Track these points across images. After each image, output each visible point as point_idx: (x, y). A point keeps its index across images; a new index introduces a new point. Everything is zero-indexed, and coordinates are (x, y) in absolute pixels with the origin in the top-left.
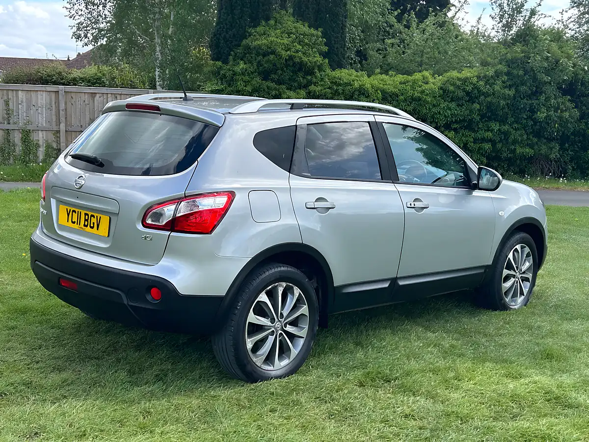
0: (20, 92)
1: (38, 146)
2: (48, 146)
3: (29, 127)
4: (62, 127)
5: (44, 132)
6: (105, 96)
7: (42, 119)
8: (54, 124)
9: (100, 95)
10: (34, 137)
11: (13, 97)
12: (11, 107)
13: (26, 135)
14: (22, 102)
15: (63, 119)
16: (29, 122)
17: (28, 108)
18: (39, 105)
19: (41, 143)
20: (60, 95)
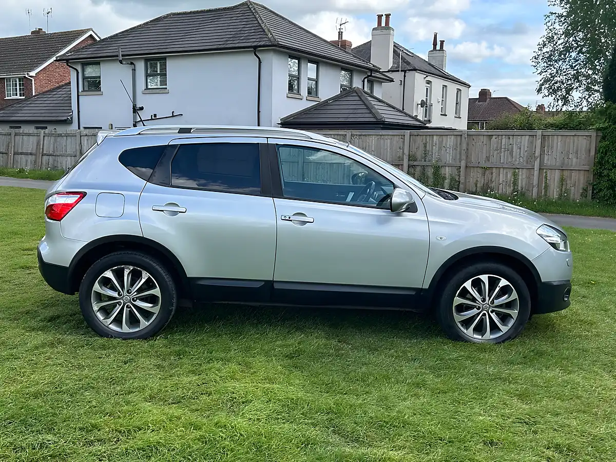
0: (435, 137)
1: (444, 178)
2: (452, 179)
3: (440, 164)
4: (463, 164)
5: (450, 168)
6: (500, 137)
7: (449, 158)
8: (458, 161)
9: (496, 136)
10: (442, 171)
11: (430, 140)
12: (428, 148)
13: (437, 169)
14: (436, 144)
15: (464, 157)
16: (439, 160)
17: (440, 149)
18: (448, 146)
19: (447, 176)
20: (463, 138)
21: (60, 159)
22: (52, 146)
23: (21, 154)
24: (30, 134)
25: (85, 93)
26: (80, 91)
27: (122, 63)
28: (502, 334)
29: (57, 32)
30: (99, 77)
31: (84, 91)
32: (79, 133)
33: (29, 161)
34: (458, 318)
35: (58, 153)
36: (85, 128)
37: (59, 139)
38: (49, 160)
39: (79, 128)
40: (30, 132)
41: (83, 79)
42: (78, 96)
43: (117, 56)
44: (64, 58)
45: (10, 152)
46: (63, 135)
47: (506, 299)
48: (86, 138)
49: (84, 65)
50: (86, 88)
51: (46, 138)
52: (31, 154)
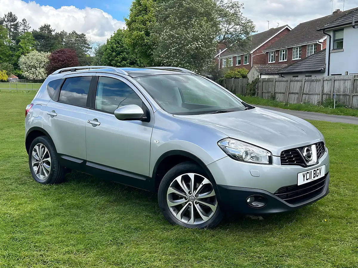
21: (312, 97)
22: (308, 88)
23: (293, 93)
24: (298, 80)
25: (333, 51)
26: (331, 50)
27: (354, 28)
28: (203, 222)
29: (346, 10)
30: (343, 39)
31: (334, 49)
32: (322, 79)
33: (296, 98)
34: (170, 204)
35: (311, 93)
36: (332, 75)
37: (312, 83)
38: (306, 97)
39: (328, 75)
40: (299, 79)
41: (334, 41)
42: (329, 53)
43: (351, 23)
44: (322, 28)
45: (286, 93)
46: (314, 80)
47: (206, 195)
48: (327, 82)
49: (335, 31)
50: (335, 48)
51: (306, 82)
52: (297, 93)
